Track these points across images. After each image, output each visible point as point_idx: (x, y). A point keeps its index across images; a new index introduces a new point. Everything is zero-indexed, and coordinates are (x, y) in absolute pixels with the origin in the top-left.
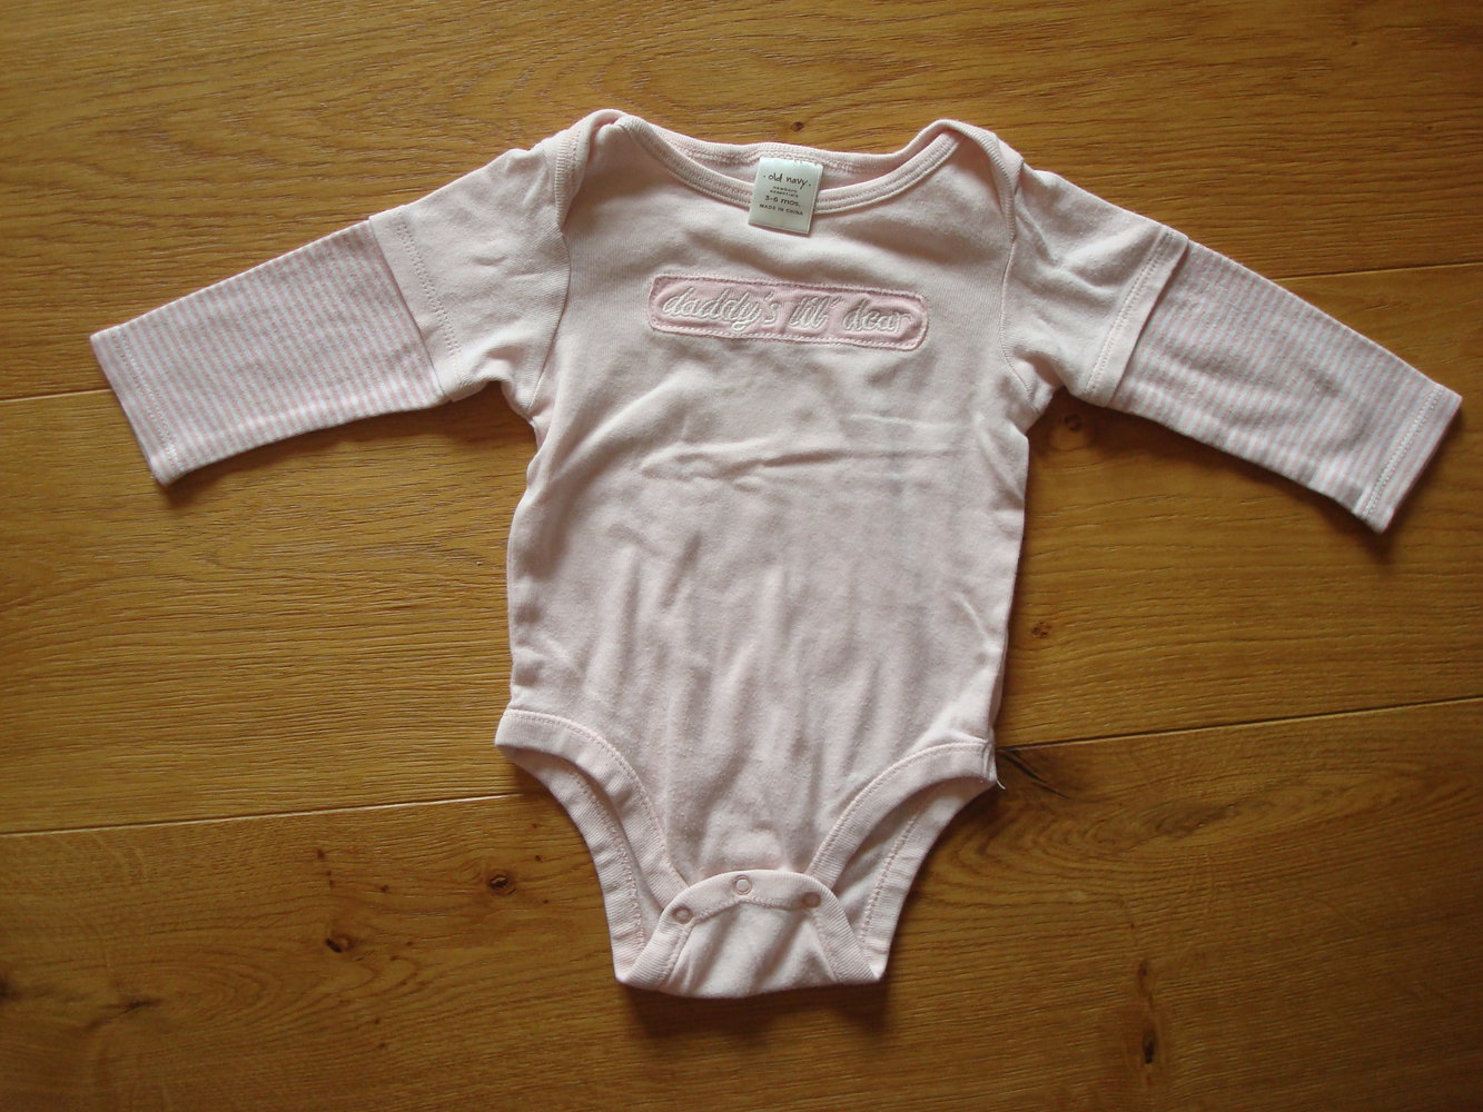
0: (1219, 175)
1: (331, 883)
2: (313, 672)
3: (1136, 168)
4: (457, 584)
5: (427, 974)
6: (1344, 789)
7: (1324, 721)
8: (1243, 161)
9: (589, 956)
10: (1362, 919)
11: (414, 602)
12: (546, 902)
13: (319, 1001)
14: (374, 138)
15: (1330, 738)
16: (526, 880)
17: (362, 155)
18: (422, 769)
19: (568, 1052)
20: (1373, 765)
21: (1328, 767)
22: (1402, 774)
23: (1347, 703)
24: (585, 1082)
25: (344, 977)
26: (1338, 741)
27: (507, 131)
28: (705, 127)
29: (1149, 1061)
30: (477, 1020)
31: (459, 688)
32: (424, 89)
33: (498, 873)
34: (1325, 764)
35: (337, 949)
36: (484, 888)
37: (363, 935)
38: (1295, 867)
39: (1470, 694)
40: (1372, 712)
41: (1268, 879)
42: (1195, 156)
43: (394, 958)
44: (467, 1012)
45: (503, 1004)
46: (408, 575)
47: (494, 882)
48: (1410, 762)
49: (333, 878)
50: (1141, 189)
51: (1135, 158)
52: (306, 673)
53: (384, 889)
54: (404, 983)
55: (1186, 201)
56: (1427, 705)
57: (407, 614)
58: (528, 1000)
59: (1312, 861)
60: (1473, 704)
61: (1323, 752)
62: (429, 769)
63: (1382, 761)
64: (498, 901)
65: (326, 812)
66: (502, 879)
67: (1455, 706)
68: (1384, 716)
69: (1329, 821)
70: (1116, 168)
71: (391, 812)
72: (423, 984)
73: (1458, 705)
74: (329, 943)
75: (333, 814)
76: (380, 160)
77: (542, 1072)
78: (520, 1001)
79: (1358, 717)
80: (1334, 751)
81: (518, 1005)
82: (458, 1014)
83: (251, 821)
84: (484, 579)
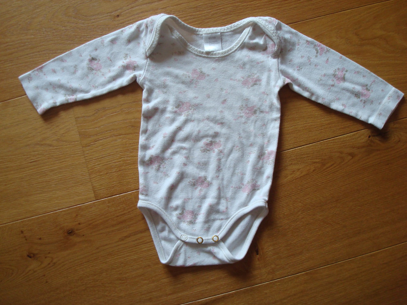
0: (234, 9)
1: (26, 239)
2: (13, 183)
3: (210, 11)
4: (46, 153)
5: (55, 261)
6: (299, 170)
7: (289, 151)
8: (240, 3)
9: (97, 248)
10: (311, 205)
11: (36, 160)
12: (83, 235)
13: (28, 272)
14: (9, 40)
15: (292, 156)
16: (77, 230)
17: (6, 45)
18: (45, 204)
19: (96, 276)
20: (306, 161)
21: (293, 164)
22: (315, 163)
23: (295, 146)
24: (103, 284)
25: (34, 265)
26: (294, 156)
27: (42, 31)
28: (93, 21)
29: (257, 254)
30: (70, 271)
31: (51, 181)
32: (20, 25)
33: (70, 229)
34: (292, 163)
35: (30, 257)
36: (66, 234)
37: (36, 252)
38: (289, 193)
39: (330, 137)
40: (303, 147)
41: (282, 198)
42: (226, 5)
43: (46, 257)
44: (67, 269)
45: (77, 265)
46: (33, 153)
47: (69, 232)
48: (316, 159)
49: (26, 238)
50: (213, 16)
51: (210, 8)
52: (11, 184)
53: (40, 239)
54: (49, 264)
55: (226, 17)
56: (318, 142)
57: (34, 163)
58: (83, 263)
59: (293, 191)
60: (331, 140)
61: (291, 160)
62: (47, 204)
63: (308, 160)
64: (71, 237)
65: (22, 220)
66: (71, 231)
67: (326, 141)
68: (307, 147)
69: (296, 179)
70: (205, 12)
71: (38, 218)
72: (55, 263)
73: (327, 141)
74: (28, 256)
75: (24, 221)
76: (11, 45)
77: (90, 283)
78: (81, 264)
79: (299, 149)
80: (294, 159)
81: (81, 265)
82: (65, 270)
83: (3, 226)
84: (53, 150)
